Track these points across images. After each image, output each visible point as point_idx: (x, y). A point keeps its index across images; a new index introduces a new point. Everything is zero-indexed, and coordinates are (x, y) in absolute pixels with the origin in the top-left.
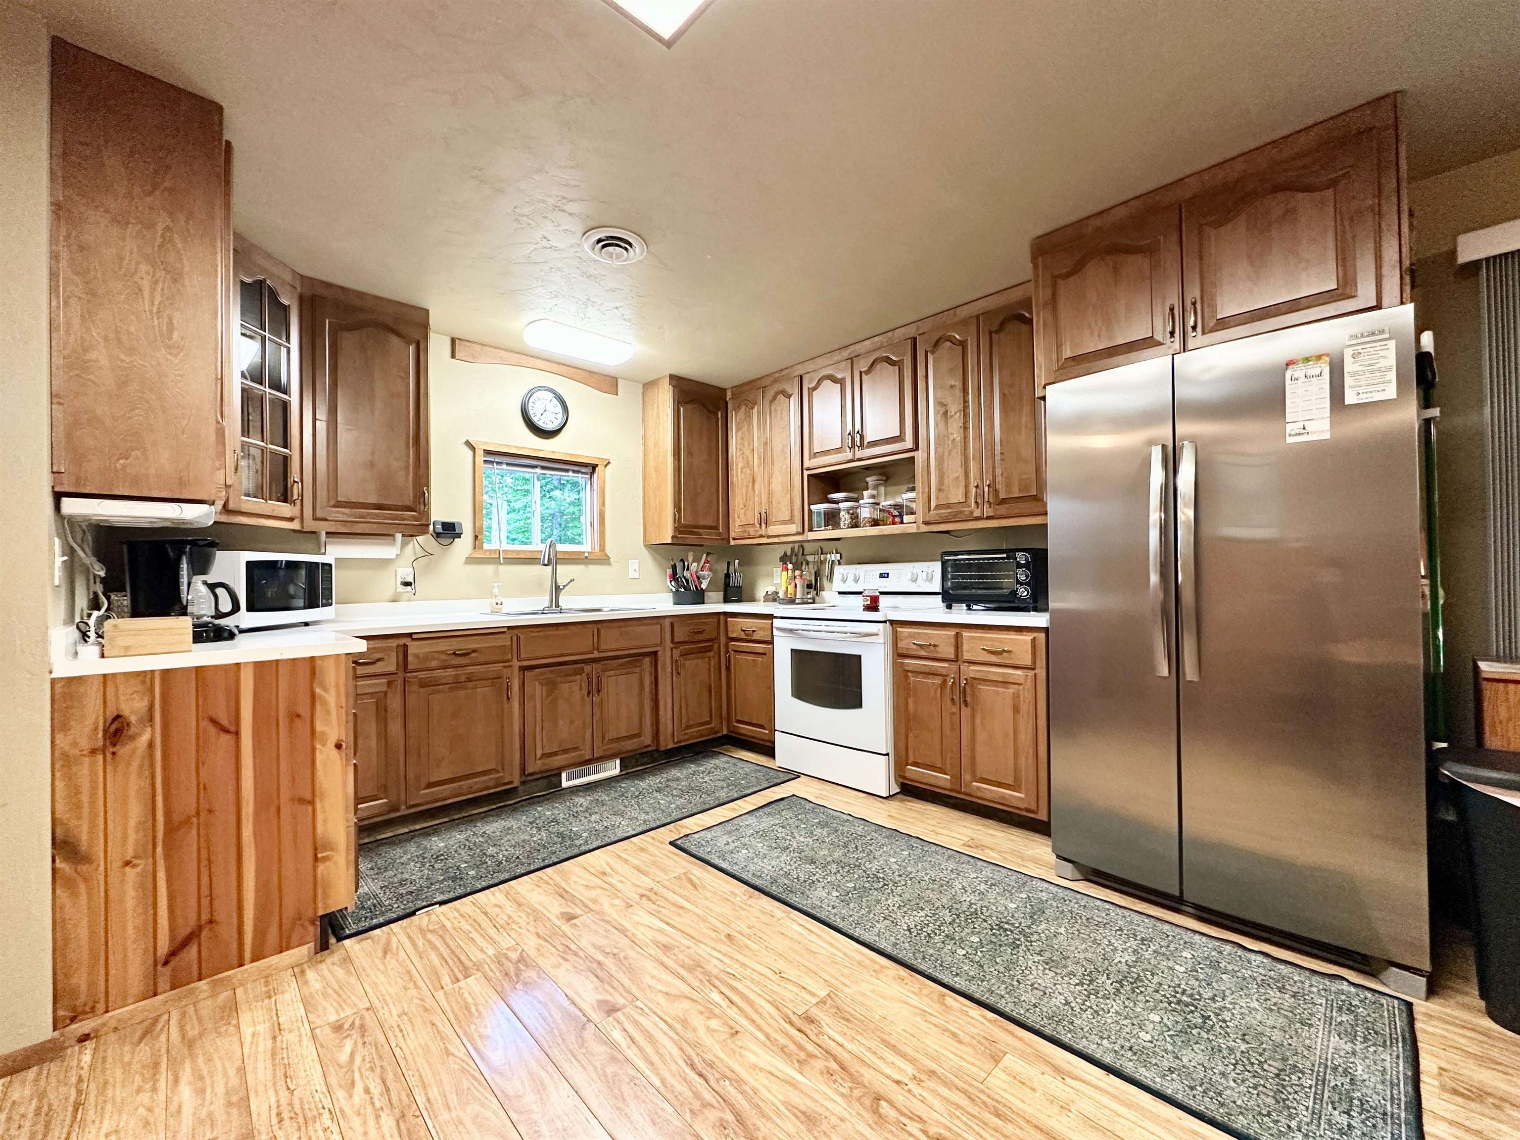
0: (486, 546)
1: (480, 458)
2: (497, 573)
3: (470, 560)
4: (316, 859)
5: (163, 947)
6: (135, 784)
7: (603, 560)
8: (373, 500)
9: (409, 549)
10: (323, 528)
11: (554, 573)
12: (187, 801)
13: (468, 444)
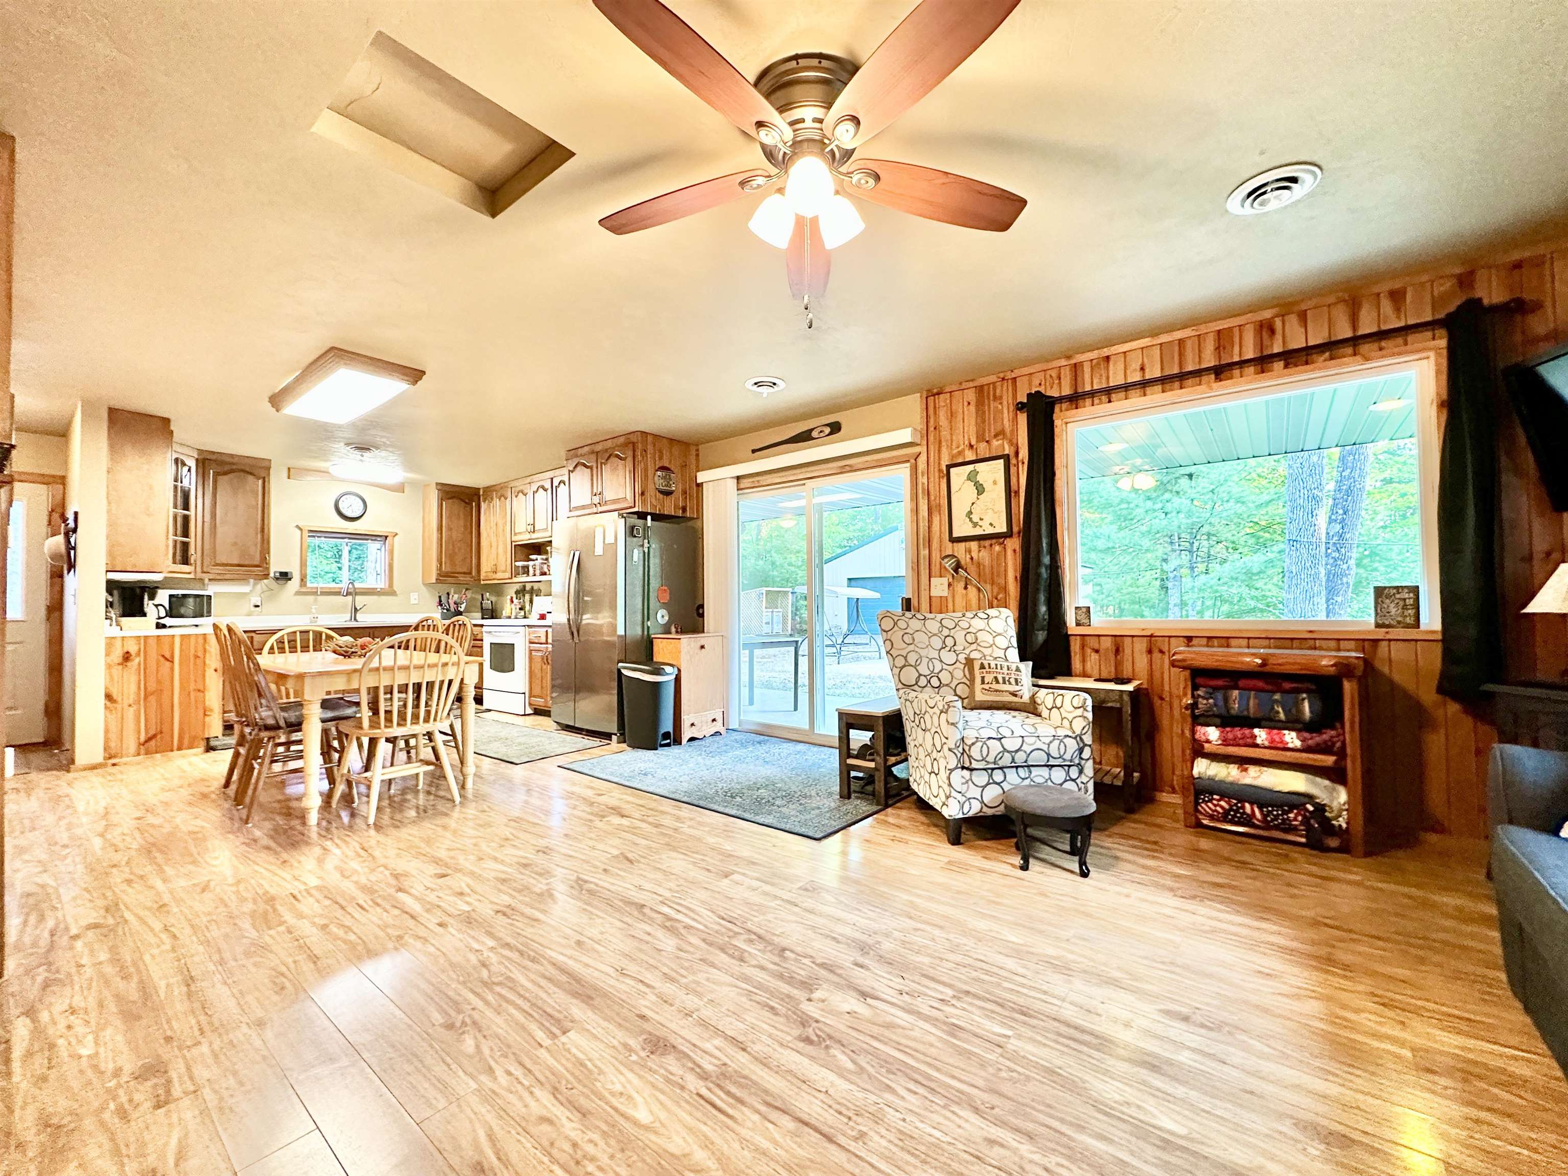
0: (309, 585)
1: (306, 534)
2: (316, 601)
3: (298, 593)
4: (205, 715)
5: (142, 739)
6: (133, 679)
7: (390, 592)
8: (236, 562)
9: (259, 587)
10: (206, 577)
11: (354, 601)
12: (152, 686)
13: (297, 527)
